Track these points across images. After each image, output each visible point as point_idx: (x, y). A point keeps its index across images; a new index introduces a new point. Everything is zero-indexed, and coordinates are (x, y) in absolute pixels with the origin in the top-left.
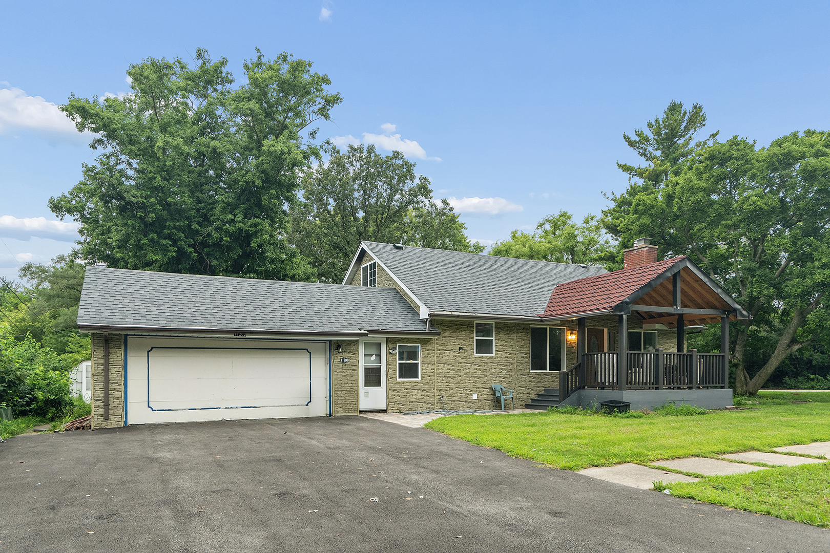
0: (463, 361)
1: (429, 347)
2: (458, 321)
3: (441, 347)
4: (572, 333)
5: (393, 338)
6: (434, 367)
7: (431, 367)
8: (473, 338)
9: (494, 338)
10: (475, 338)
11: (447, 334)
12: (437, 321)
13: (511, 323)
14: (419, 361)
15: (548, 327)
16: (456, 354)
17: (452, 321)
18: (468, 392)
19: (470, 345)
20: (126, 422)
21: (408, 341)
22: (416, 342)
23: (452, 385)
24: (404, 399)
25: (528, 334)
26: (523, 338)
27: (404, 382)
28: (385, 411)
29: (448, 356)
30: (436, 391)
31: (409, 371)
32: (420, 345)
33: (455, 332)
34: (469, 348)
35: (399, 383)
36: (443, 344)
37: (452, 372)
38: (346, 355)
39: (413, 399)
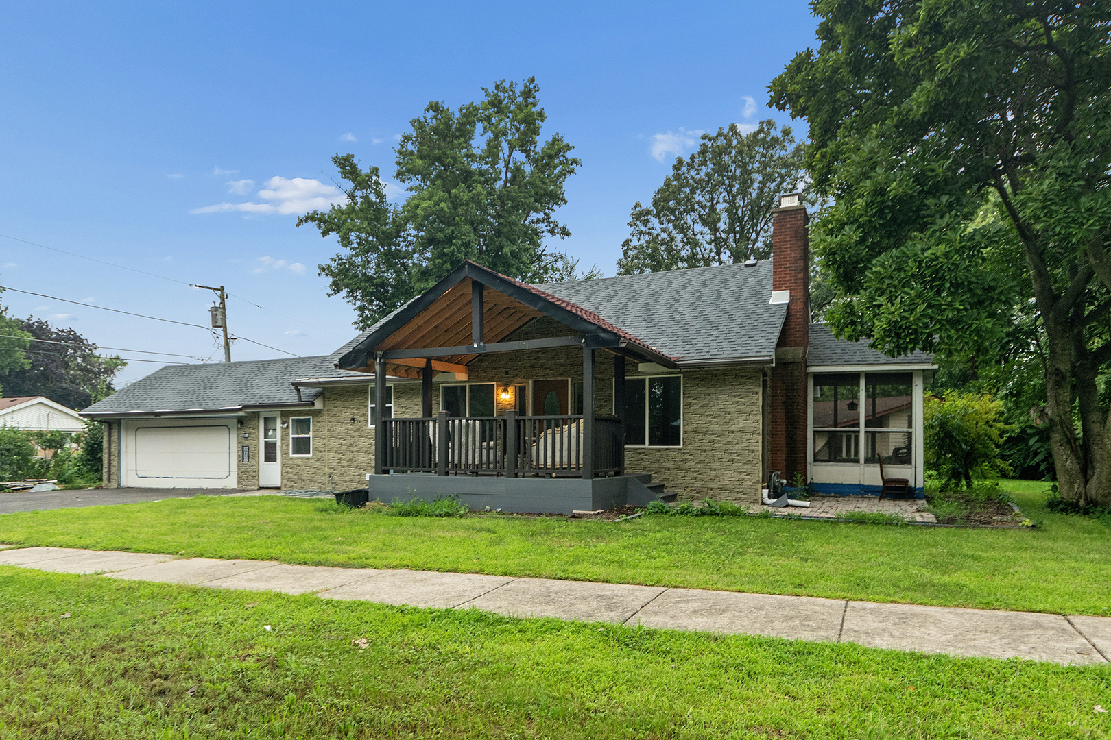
0: (356, 434)
1: (320, 419)
2: (349, 387)
3: (333, 419)
4: (506, 390)
5: (286, 411)
6: (324, 441)
7: (323, 441)
8: (367, 406)
9: (392, 405)
10: (370, 406)
11: (339, 403)
12: (328, 388)
13: (414, 384)
14: (311, 435)
15: (468, 385)
16: (348, 426)
17: (343, 388)
18: (361, 471)
19: (364, 415)
20: (119, 484)
21: (300, 413)
22: (307, 414)
23: (344, 463)
24: (296, 477)
25: (438, 396)
27: (296, 458)
28: (279, 488)
29: (340, 429)
30: (326, 469)
31: (302, 446)
32: (311, 417)
33: (347, 400)
34: (362, 418)
35: (291, 459)
36: (334, 415)
37: (344, 448)
38: (248, 430)
39: (305, 477)
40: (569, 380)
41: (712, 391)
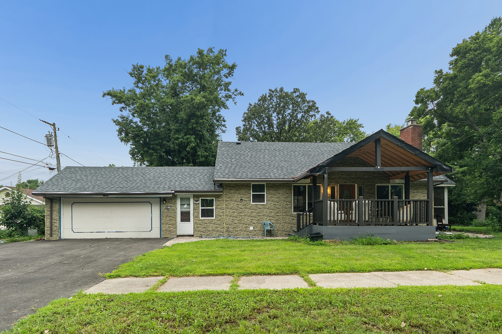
0: (243, 207)
1: (220, 199)
2: (239, 184)
3: (229, 199)
5: (197, 195)
6: (223, 211)
7: (221, 211)
8: (250, 193)
9: (265, 193)
10: (252, 193)
11: (232, 191)
12: (226, 184)
13: (278, 183)
14: (214, 207)
15: (307, 185)
16: (238, 203)
17: (235, 184)
18: (247, 225)
19: (248, 197)
20: (60, 238)
21: (207, 196)
22: (212, 197)
23: (236, 222)
24: (204, 229)
25: (291, 189)
26: (287, 192)
27: (204, 220)
28: (193, 236)
29: (232, 204)
30: (225, 225)
31: (207, 213)
32: (214, 198)
33: (238, 190)
34: (247, 199)
35: (201, 220)
36: (230, 197)
37: (236, 214)
38: (169, 205)
39: (210, 229)
40: (356, 185)
41: (415, 191)
